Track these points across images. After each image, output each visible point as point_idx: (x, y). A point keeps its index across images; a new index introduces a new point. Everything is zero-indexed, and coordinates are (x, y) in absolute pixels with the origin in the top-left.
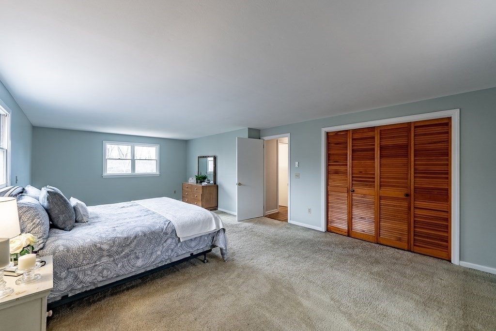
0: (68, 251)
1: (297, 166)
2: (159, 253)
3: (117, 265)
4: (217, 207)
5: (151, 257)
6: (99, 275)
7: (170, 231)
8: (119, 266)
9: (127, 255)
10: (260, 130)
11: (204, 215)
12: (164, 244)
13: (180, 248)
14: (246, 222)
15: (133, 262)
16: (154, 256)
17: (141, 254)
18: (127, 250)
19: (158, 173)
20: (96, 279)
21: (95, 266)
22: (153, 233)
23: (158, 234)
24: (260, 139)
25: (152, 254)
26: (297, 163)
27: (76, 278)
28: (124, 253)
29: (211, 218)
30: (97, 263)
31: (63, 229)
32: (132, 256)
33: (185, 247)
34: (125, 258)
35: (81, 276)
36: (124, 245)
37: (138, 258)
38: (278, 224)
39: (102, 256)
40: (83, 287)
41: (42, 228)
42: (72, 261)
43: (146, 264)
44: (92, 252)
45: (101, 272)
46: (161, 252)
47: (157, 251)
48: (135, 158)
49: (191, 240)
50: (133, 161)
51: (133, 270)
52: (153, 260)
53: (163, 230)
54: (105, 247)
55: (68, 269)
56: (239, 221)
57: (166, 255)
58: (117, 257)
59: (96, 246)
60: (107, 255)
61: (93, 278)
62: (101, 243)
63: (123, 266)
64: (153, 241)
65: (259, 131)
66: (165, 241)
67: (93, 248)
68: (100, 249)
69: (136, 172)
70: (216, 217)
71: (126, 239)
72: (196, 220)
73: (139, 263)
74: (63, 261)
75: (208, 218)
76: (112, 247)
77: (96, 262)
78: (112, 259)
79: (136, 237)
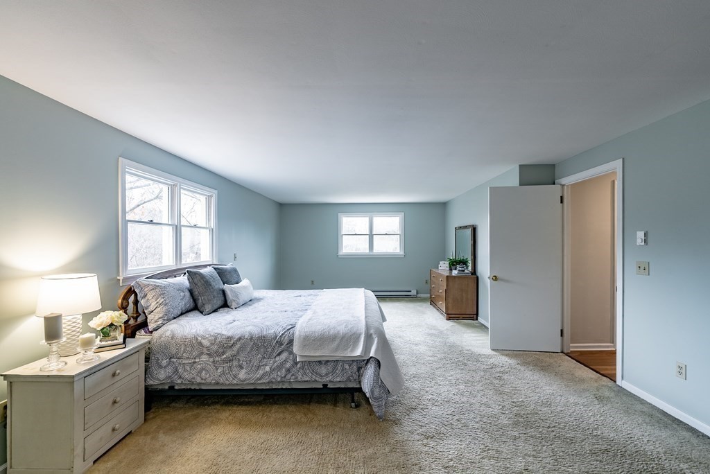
0: (172, 338)
1: (640, 242)
2: (267, 368)
3: (217, 369)
4: (477, 314)
5: (257, 371)
6: (197, 375)
7: (286, 340)
8: (219, 371)
9: (229, 360)
10: (554, 165)
11: (350, 327)
12: (277, 359)
13: (301, 371)
14: (507, 355)
15: (235, 370)
16: (260, 372)
17: (244, 363)
18: (228, 354)
19: (402, 253)
20: (194, 378)
21: (194, 362)
22: (263, 338)
23: (270, 341)
24: (554, 184)
25: (259, 367)
26: (641, 235)
27: (176, 371)
28: (225, 356)
29: (360, 335)
30: (197, 360)
31: (202, 313)
32: (235, 363)
33: (308, 371)
34: (227, 363)
35: (180, 370)
36: (225, 346)
37: (241, 367)
38: (582, 381)
39: (202, 353)
40: (182, 383)
41: (164, 308)
42: (174, 351)
43: (250, 379)
44: (192, 346)
45: (200, 372)
46: (271, 368)
47: (265, 365)
48: (374, 233)
49: (320, 362)
50: (371, 236)
51: (235, 382)
52: (258, 376)
53: (276, 337)
54: (206, 343)
55: (171, 358)
56: (493, 350)
57: (277, 375)
58: (217, 359)
59: (197, 339)
60: (207, 354)
61: (192, 376)
62: (203, 337)
63: (223, 373)
64: (262, 350)
65: (552, 167)
66: (279, 354)
67: (194, 341)
68: (200, 344)
69: (374, 251)
70: (371, 335)
71: (230, 338)
72: (332, 332)
73: (242, 375)
74: (166, 348)
75: (354, 333)
76: (212, 344)
77: (195, 358)
78: (212, 359)
79: (240, 339)
